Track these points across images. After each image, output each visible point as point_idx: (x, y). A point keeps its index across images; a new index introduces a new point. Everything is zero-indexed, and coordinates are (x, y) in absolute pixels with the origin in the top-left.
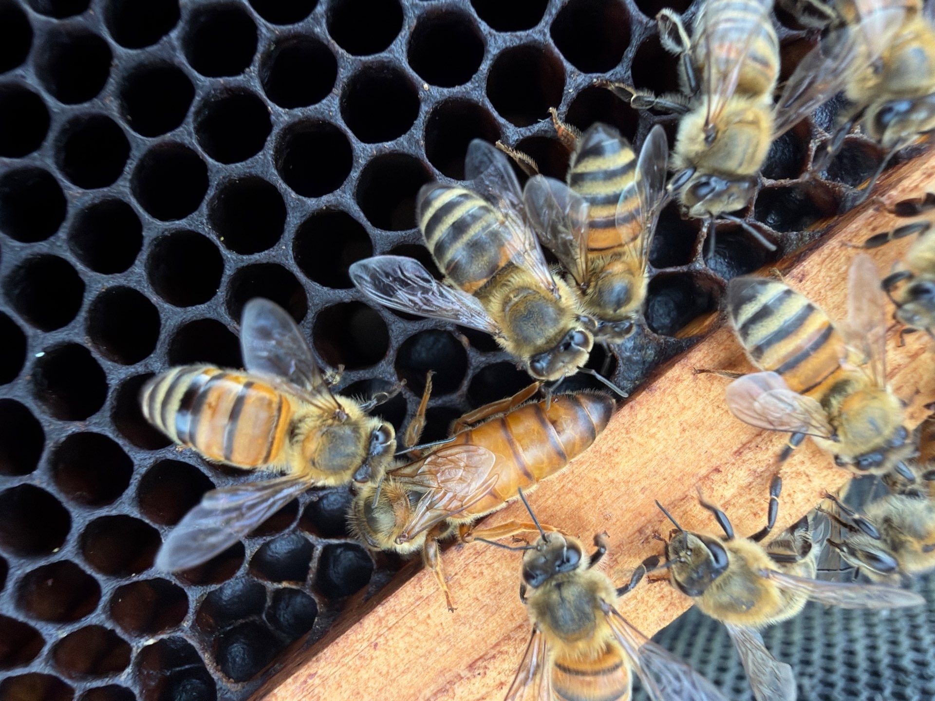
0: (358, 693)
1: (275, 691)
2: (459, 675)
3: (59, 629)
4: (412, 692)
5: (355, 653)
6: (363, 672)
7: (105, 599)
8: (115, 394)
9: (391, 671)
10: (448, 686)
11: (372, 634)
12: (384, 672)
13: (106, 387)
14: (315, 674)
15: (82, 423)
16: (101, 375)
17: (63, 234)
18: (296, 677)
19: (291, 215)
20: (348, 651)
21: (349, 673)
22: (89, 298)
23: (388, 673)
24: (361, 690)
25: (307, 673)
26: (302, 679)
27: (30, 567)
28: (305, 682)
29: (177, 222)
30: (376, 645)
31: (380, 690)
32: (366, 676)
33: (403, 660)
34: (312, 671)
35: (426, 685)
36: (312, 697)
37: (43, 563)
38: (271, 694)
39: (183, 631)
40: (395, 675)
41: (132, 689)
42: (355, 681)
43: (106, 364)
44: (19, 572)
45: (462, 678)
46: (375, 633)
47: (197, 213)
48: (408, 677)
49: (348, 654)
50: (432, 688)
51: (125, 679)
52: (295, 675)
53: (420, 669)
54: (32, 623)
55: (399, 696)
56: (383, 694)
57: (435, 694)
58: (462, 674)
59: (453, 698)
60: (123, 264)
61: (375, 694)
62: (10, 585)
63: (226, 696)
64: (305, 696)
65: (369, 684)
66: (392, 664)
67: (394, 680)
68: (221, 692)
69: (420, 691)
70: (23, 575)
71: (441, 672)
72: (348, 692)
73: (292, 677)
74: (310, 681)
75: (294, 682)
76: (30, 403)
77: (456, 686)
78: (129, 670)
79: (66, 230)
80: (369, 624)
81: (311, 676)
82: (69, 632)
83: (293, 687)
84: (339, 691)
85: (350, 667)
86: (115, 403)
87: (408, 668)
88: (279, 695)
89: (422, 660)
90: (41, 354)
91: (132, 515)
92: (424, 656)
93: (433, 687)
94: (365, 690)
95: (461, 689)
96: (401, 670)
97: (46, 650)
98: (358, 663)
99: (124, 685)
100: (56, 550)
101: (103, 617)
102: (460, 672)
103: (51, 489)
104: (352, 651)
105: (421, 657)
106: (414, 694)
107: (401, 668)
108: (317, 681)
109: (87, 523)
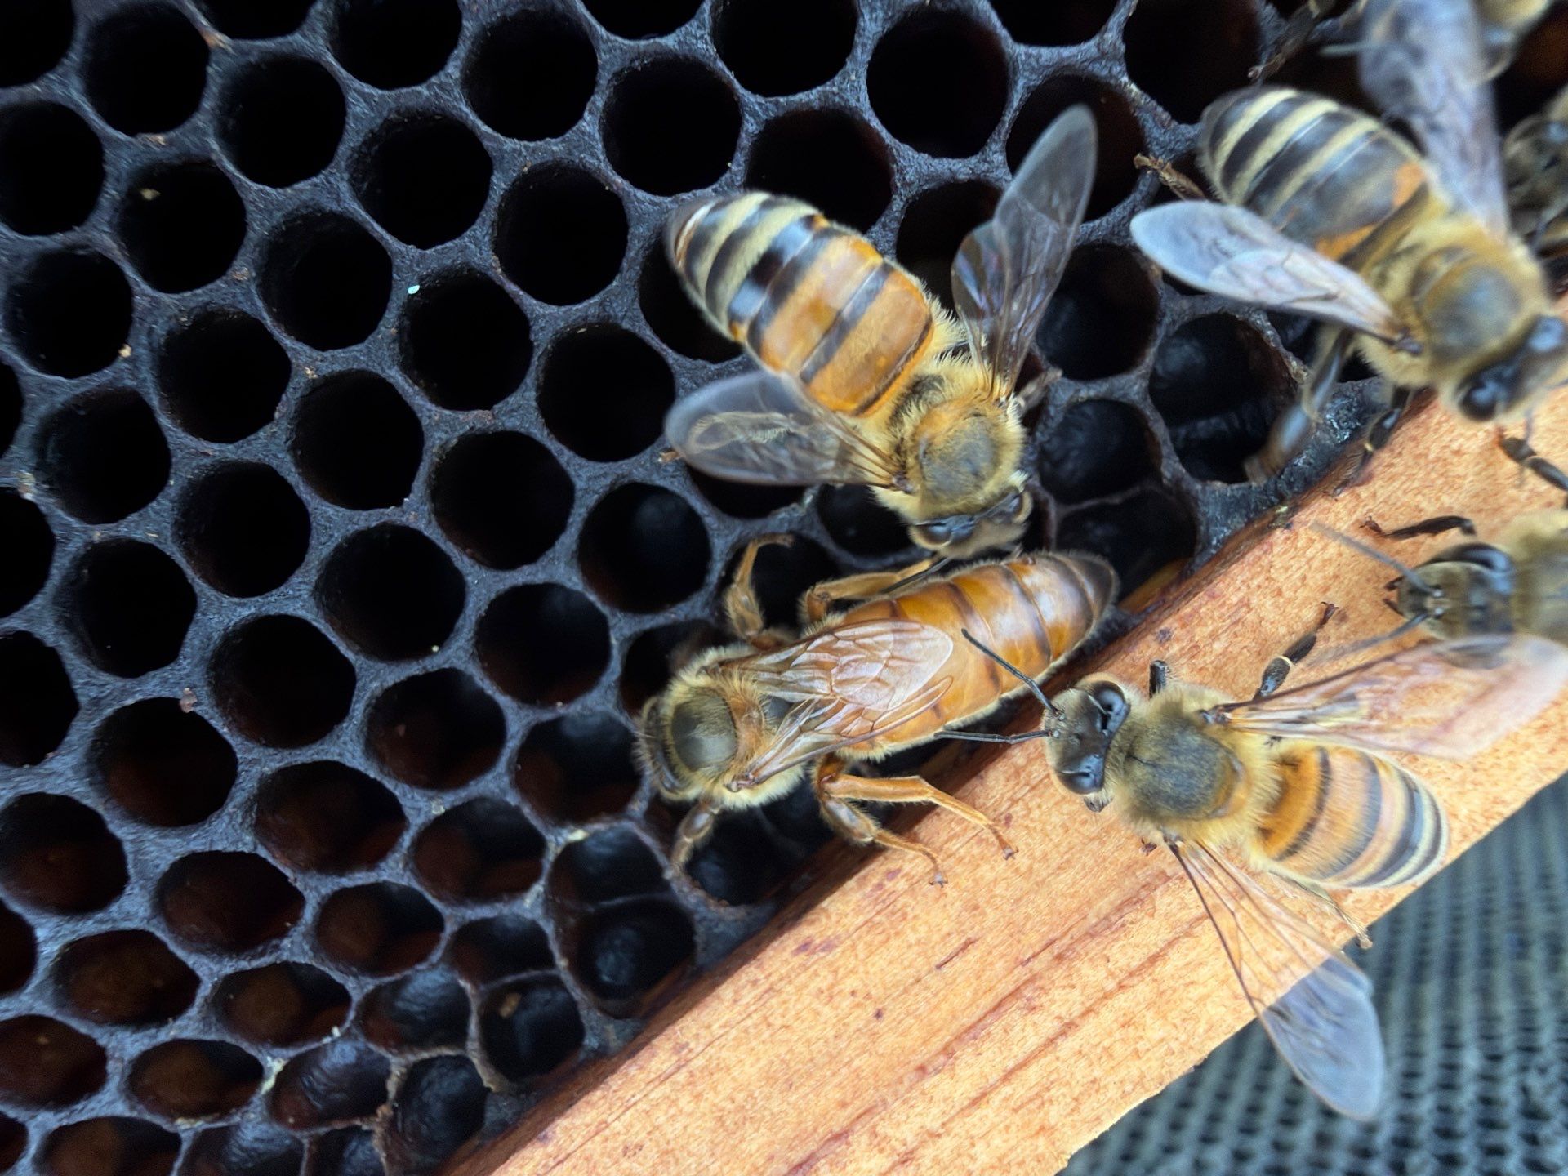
0: (976, 907)
1: (825, 904)
2: (1163, 872)
3: (431, 799)
4: (1075, 904)
5: (971, 833)
6: (985, 867)
7: (512, 744)
8: (543, 361)
9: (1036, 866)
10: (1143, 893)
11: (1003, 795)
12: (1023, 869)
13: (529, 347)
14: (899, 870)
15: (487, 412)
16: (521, 323)
17: (453, 69)
18: (864, 877)
19: (867, 17)
20: (958, 829)
21: (959, 869)
22: (500, 184)
23: (1030, 869)
24: (982, 902)
25: (884, 868)
26: (875, 881)
27: (393, 674)
28: (880, 886)
29: (658, 40)
30: (1008, 818)
31: (1018, 900)
32: (990, 876)
33: (1057, 846)
34: (892, 866)
35: (1102, 893)
36: (893, 913)
37: (414, 669)
38: (817, 909)
39: (631, 819)
40: (1044, 874)
41: (542, 923)
42: (970, 884)
43: (531, 304)
44: (375, 684)
45: (1169, 878)
46: (1008, 795)
47: (694, 23)
48: (1066, 877)
49: (956, 836)
50: (1112, 896)
51: (530, 905)
52: (862, 873)
53: (1091, 863)
54: (389, 784)
55: (1051, 913)
56: (1023, 909)
57: (1119, 909)
58: (1169, 872)
59: (1152, 916)
60: (562, 121)
61: (1006, 907)
62: (359, 710)
63: (716, 931)
64: (879, 913)
65: (998, 891)
66: (1038, 854)
67: (1043, 881)
68: (705, 923)
69: (1089, 903)
70: (378, 693)
71: (1129, 867)
72: (958, 904)
73: (855, 878)
74: (889, 885)
75: (862, 884)
76: (395, 376)
77: (1158, 892)
78: (539, 888)
79: (458, 63)
80: (997, 779)
81: (892, 875)
82: (448, 806)
83: (859, 895)
84: (941, 903)
85: (960, 860)
86: (541, 377)
87: (1068, 861)
88: (832, 909)
89: (1095, 845)
90: (414, 290)
91: (569, 585)
92: (1098, 837)
93: (1114, 896)
94: (988, 902)
95: (1167, 899)
96: (1054, 865)
97: (407, 839)
98: (976, 851)
99: (529, 916)
100: (435, 649)
101: (506, 780)
102: (1164, 866)
103: (433, 533)
104: (965, 830)
105: (1092, 840)
106: (1078, 909)
107: (1056, 859)
108: (901, 884)
109: (493, 596)
